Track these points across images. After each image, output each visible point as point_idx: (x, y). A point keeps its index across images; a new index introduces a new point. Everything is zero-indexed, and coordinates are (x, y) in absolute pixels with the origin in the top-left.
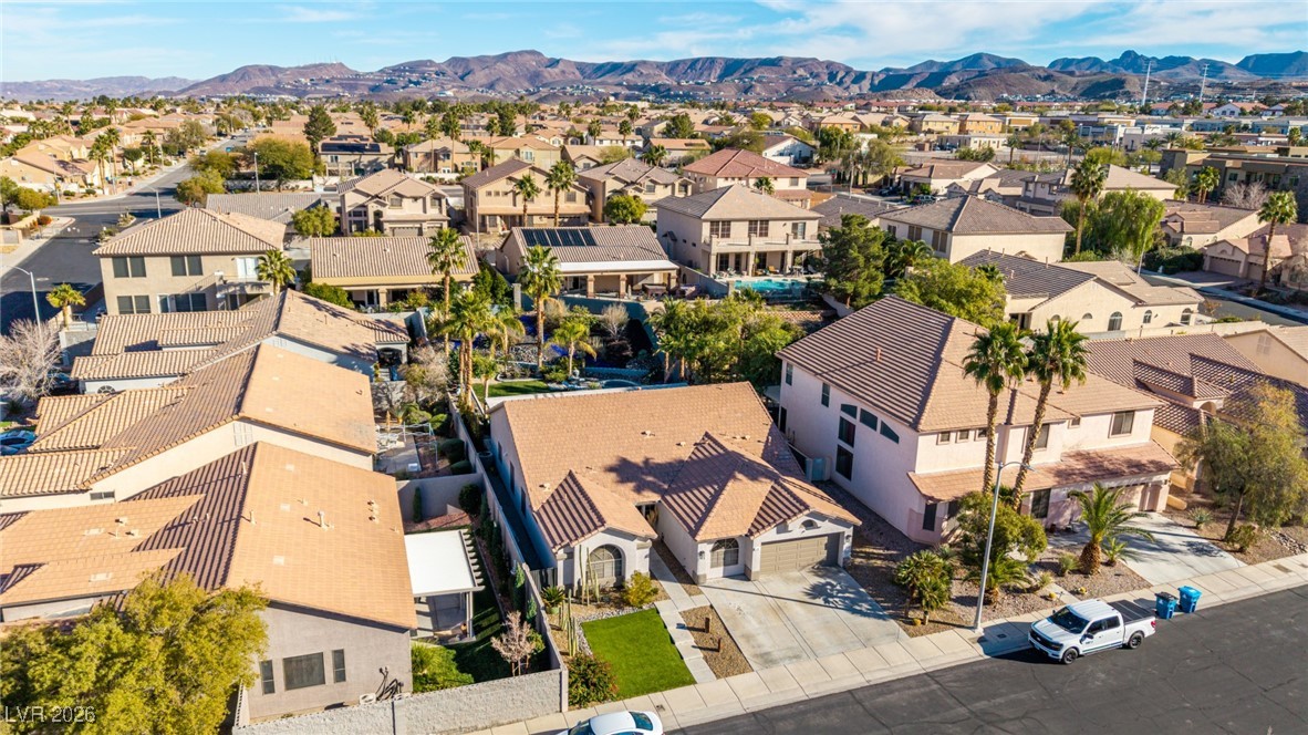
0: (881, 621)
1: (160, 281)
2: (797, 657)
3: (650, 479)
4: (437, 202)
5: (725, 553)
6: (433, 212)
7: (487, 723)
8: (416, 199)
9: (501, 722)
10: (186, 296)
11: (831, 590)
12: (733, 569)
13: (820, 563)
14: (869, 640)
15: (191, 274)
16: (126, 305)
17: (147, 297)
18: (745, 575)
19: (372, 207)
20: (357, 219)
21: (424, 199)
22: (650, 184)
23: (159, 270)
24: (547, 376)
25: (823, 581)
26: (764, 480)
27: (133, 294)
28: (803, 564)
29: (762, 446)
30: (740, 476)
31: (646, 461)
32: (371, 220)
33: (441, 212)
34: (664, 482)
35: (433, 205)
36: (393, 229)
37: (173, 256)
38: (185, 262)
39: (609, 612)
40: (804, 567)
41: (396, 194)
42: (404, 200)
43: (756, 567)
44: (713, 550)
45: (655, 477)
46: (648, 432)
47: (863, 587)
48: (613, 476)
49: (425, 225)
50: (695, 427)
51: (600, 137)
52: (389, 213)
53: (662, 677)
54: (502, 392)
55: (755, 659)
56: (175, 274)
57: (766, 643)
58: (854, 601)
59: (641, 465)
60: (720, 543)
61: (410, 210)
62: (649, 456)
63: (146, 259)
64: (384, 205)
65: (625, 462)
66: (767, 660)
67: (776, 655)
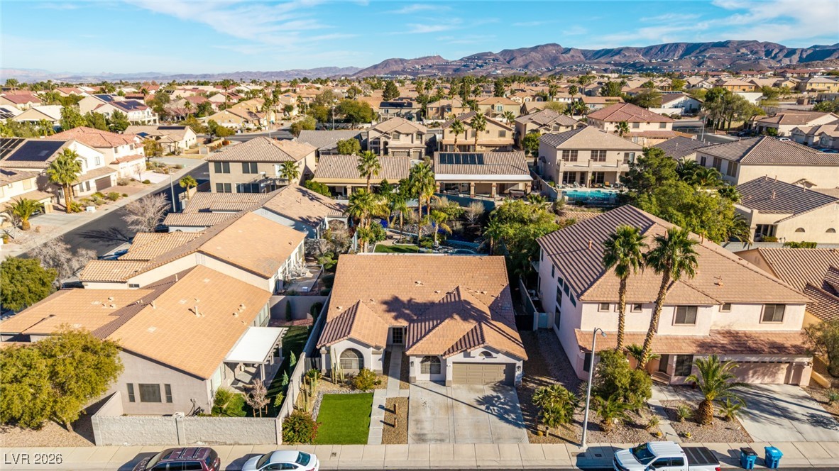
0: (516, 428)
1: (237, 176)
2: (442, 440)
3: (407, 312)
4: (420, 137)
5: (431, 365)
6: (417, 143)
7: (232, 442)
8: (408, 135)
9: (240, 442)
10: (249, 184)
11: (496, 401)
12: (436, 376)
13: (501, 382)
14: (499, 439)
15: (252, 173)
16: (220, 188)
17: (230, 184)
18: (442, 382)
19: (383, 140)
20: (375, 146)
21: (412, 135)
22: (556, 125)
23: (236, 169)
24: (422, 243)
25: (495, 394)
26: (471, 321)
27: (224, 182)
28: (487, 381)
29: (494, 298)
30: (456, 317)
31: (410, 301)
32: (382, 147)
33: (422, 143)
34: (415, 315)
35: (417, 138)
36: (393, 153)
37: (243, 162)
38: (251, 166)
39: (346, 391)
40: (487, 384)
41: (396, 131)
42: (401, 135)
43: (449, 377)
44: (422, 362)
45: (411, 311)
46: (419, 282)
47: (520, 403)
48: (385, 307)
49: (412, 150)
50: (452, 282)
51: (557, 96)
52: (392, 143)
53: (349, 436)
54: (391, 250)
55: (413, 437)
56: (244, 172)
57: (427, 428)
58: (507, 412)
59: (406, 302)
60: (427, 358)
61: (404, 141)
62: (413, 297)
63: (230, 164)
64: (389, 138)
65: (396, 299)
66: (421, 438)
67: (429, 436)
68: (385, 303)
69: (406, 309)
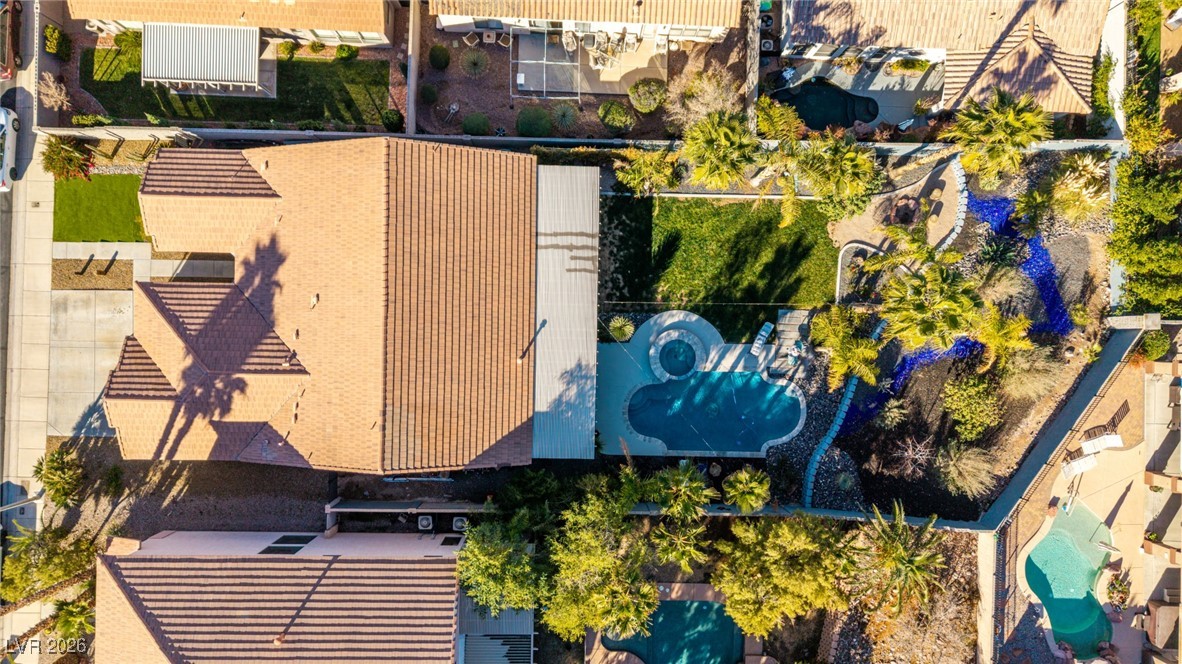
2: (56, 331)
29: (284, 435)
31: (278, 284)
65: (281, 260)
66: (60, 307)
67: (62, 316)
68: (274, 241)
69: (262, 279)
